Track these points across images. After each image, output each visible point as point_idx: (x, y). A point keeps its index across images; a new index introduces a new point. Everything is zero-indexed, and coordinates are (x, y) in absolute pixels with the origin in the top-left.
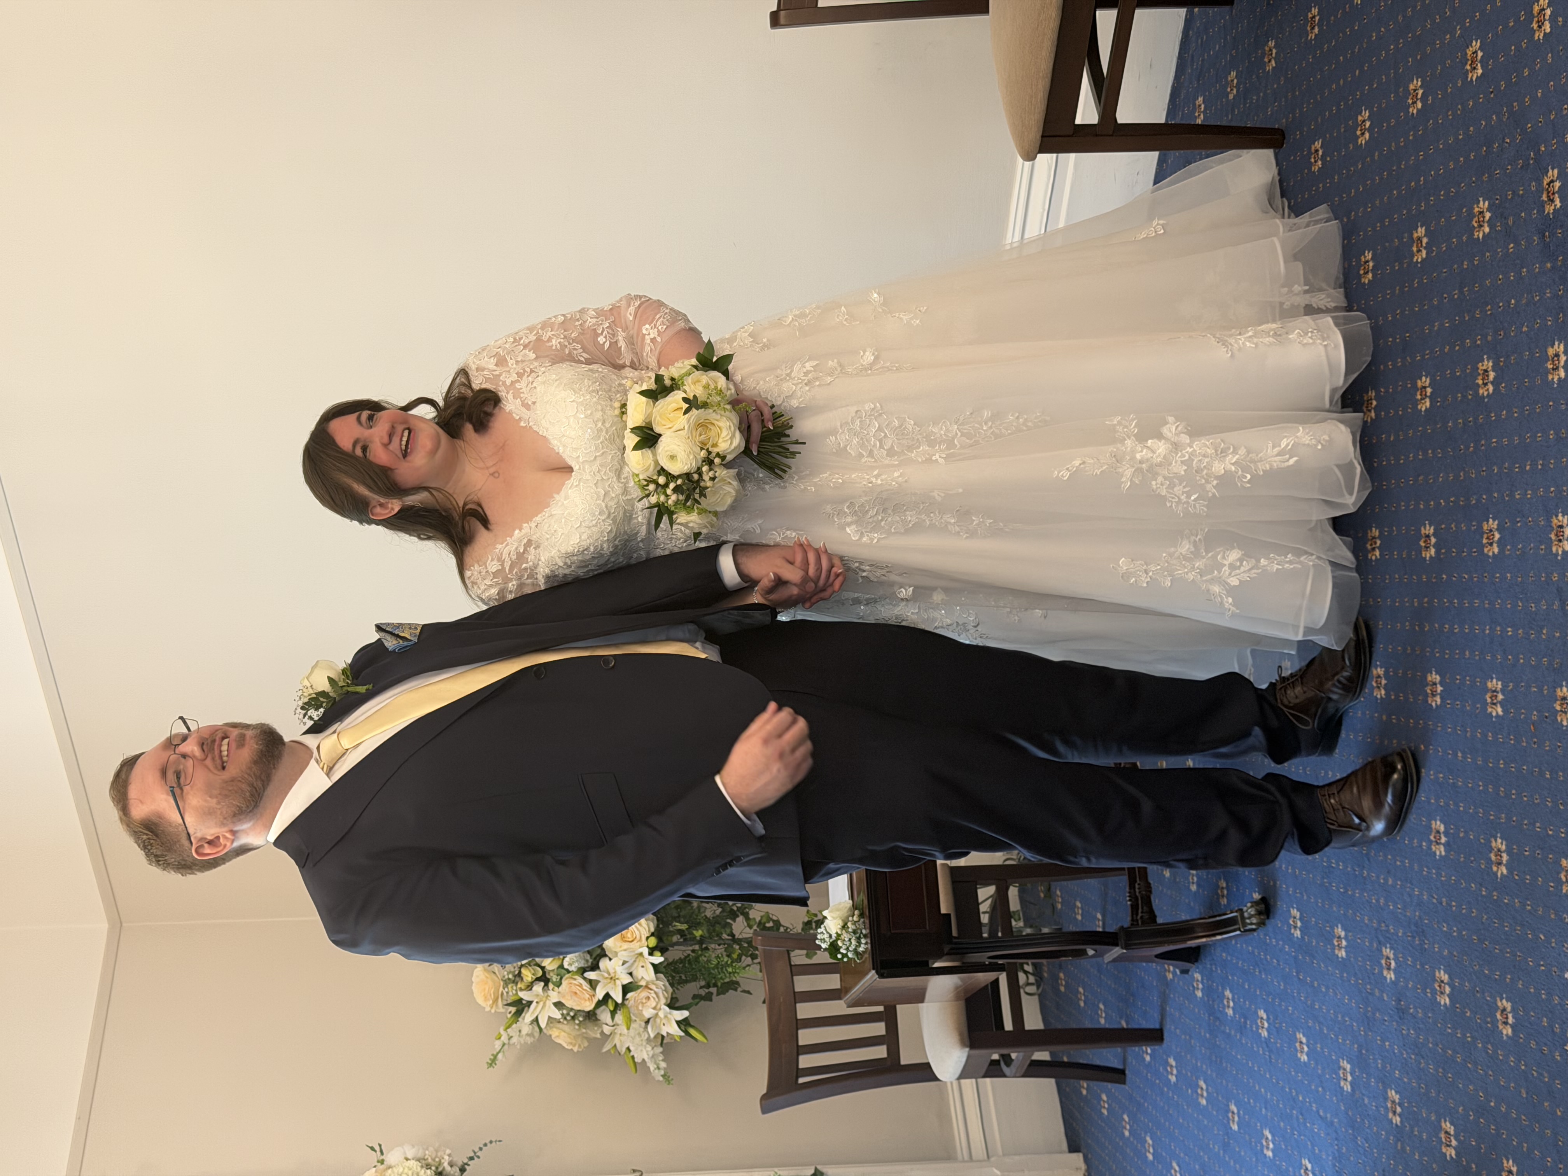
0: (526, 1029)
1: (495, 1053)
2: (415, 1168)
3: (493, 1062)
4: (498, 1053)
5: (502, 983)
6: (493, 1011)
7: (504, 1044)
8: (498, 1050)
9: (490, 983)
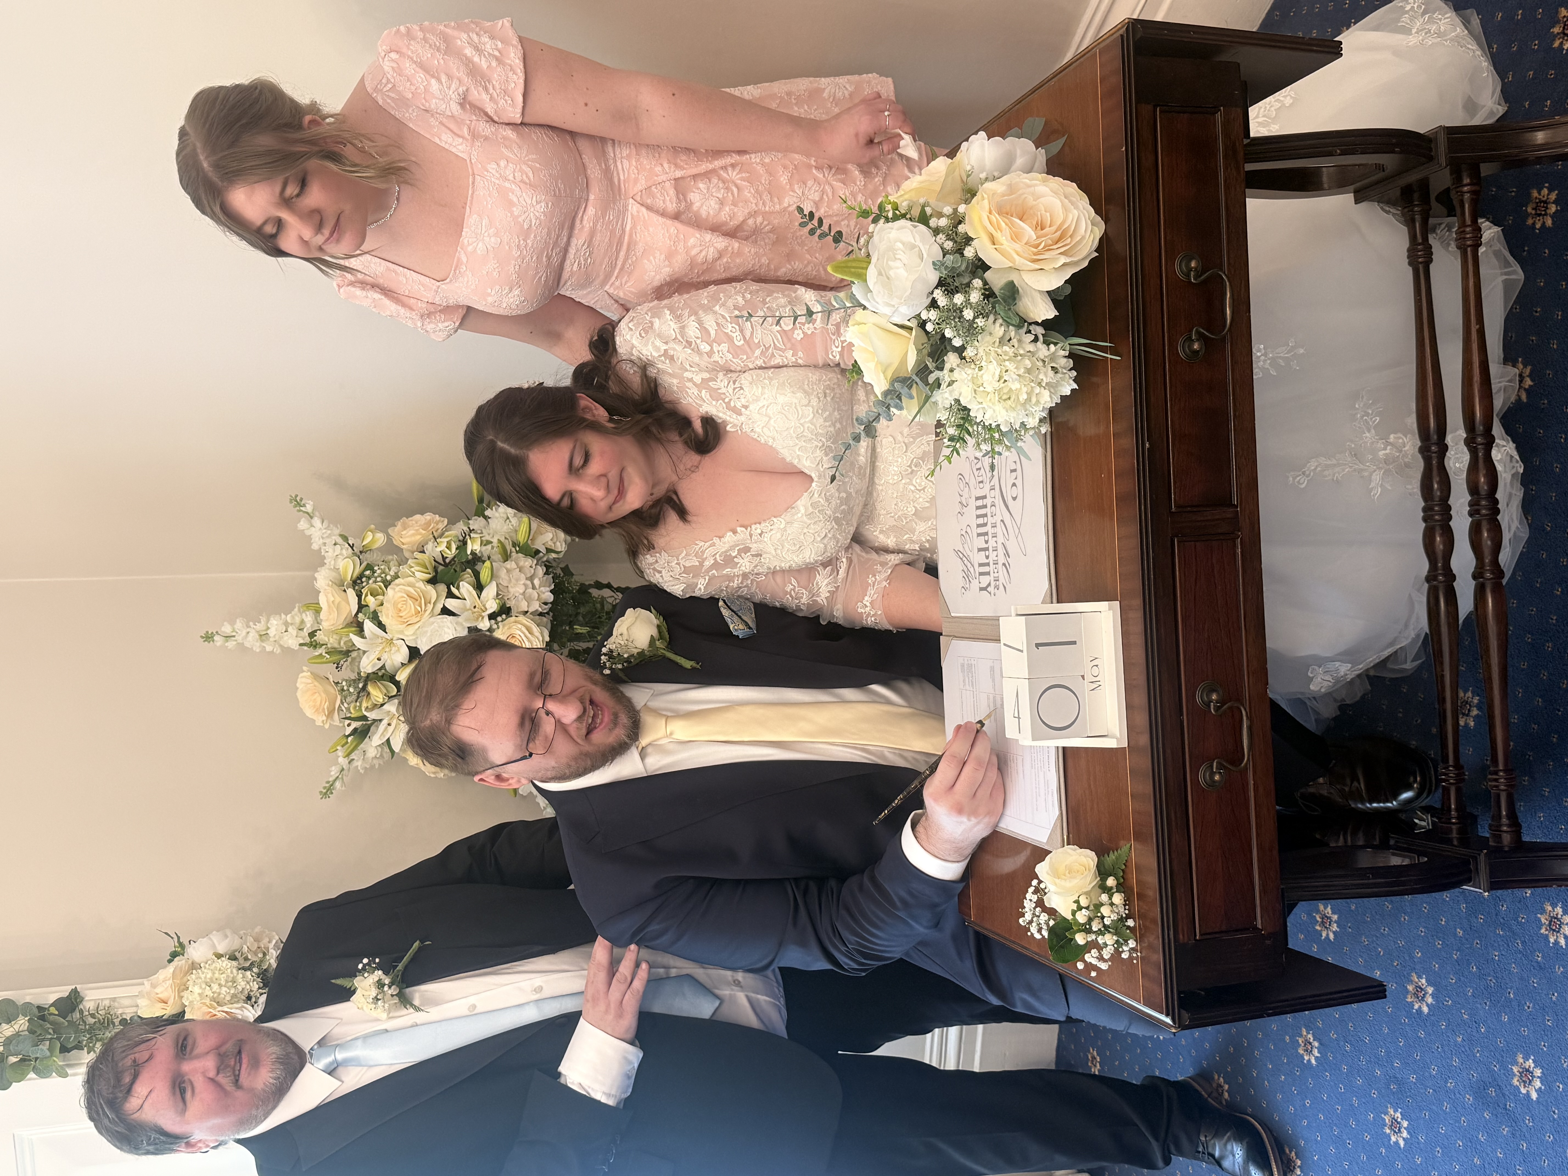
0: (372, 752)
1: (331, 779)
2: (229, 970)
3: (328, 791)
4: (335, 780)
5: (339, 697)
6: (327, 726)
7: (343, 770)
8: (334, 778)
9: (324, 696)
